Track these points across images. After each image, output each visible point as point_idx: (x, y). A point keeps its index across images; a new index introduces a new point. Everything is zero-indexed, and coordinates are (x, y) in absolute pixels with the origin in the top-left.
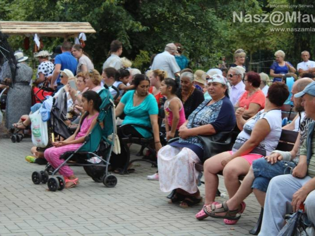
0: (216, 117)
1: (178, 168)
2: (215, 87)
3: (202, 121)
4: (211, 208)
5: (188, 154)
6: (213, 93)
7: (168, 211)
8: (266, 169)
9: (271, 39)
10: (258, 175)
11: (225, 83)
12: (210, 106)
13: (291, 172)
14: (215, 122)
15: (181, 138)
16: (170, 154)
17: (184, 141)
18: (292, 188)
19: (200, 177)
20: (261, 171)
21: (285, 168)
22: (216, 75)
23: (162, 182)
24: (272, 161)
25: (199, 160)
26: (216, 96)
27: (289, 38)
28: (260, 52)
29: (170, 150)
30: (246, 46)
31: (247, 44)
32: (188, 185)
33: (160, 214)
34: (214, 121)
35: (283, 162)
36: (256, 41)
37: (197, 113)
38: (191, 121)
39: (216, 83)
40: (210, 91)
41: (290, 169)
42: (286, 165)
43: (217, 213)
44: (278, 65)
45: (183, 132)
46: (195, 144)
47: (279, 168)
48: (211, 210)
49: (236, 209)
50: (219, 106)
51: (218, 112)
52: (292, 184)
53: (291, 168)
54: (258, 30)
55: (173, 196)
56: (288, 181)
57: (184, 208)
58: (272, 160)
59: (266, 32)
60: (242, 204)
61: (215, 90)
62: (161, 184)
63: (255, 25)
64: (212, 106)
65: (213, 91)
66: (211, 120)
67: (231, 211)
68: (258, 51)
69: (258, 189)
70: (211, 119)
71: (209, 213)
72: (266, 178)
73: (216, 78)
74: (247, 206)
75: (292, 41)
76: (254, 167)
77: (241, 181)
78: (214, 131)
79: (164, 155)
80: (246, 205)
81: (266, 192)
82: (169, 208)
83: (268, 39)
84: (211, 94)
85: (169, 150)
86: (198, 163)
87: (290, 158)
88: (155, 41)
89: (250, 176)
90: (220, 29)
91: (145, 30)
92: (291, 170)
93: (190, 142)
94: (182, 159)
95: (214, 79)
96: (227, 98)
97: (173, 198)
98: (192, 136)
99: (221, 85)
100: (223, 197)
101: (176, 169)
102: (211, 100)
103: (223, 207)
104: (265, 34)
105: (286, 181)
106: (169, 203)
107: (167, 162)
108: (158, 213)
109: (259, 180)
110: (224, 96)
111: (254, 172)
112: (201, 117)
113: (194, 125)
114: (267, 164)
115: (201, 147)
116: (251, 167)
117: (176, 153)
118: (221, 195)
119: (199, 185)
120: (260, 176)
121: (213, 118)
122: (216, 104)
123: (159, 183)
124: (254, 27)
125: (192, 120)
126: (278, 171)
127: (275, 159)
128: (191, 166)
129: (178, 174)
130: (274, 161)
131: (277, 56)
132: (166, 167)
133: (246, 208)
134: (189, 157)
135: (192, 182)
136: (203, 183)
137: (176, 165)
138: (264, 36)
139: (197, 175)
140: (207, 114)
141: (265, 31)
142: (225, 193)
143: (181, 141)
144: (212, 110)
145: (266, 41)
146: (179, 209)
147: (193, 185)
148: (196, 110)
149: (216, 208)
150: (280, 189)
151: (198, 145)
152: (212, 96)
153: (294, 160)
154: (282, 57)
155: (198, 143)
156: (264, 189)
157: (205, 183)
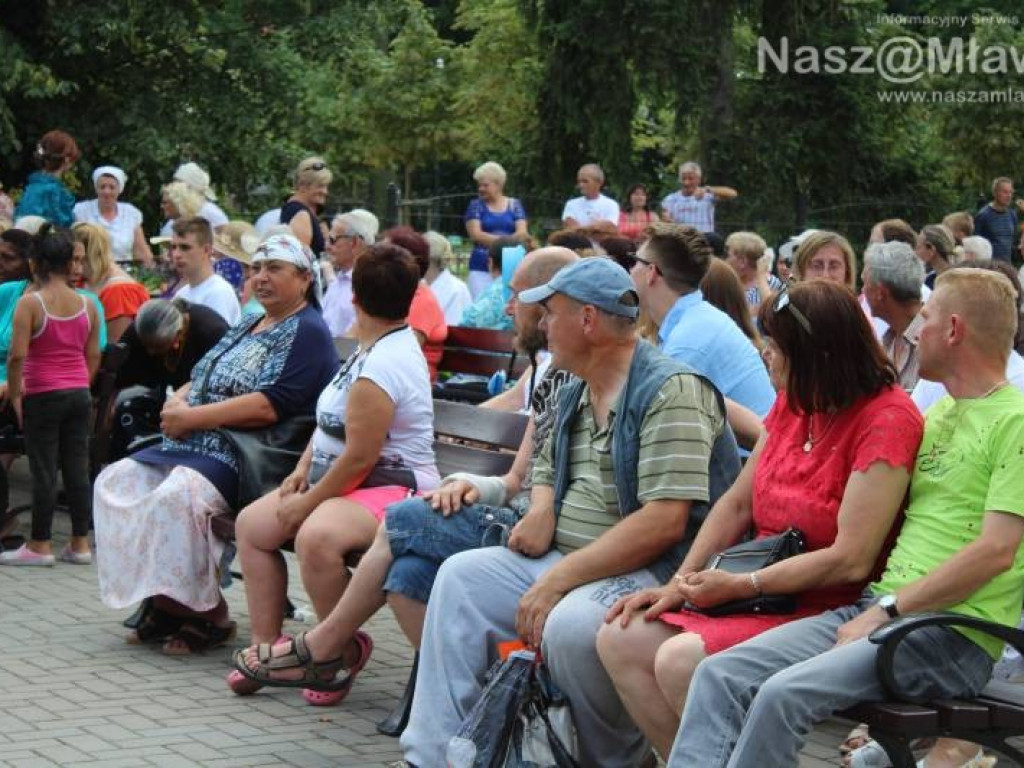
0: (277, 370)
1: (157, 532)
2: (274, 277)
3: (234, 381)
4: (258, 656)
5: (189, 486)
6: (270, 293)
7: (126, 667)
8: (429, 532)
9: (470, 127)
10: (404, 551)
11: (306, 263)
12: (259, 337)
13: (503, 541)
14: (274, 386)
15: (168, 435)
16: (133, 486)
17: (179, 447)
18: (506, 587)
19: (228, 558)
20: (414, 538)
21: (485, 528)
22: (278, 238)
23: (106, 575)
24: (446, 508)
25: (225, 504)
26: (277, 303)
27: (524, 124)
28: (437, 167)
29: (132, 474)
30: (394, 149)
31: (394, 143)
32: (189, 584)
33: (99, 678)
34: (272, 383)
35: (481, 510)
36: (423, 134)
37: (219, 357)
38: (200, 383)
39: (277, 264)
40: (259, 287)
41: (501, 529)
42: (490, 517)
43: (275, 669)
44: (485, 208)
45: (174, 418)
46: (213, 454)
47: (468, 528)
48: (257, 662)
49: (335, 657)
50: (289, 335)
51: (284, 355)
52: (503, 577)
53: (505, 526)
54: (429, 100)
55: (143, 619)
56: (494, 568)
57: (176, 657)
58: (446, 502)
59: (454, 106)
60: (360, 641)
61: (274, 286)
62: (103, 584)
63: (419, 84)
64: (265, 334)
65: (268, 287)
66: (263, 380)
67: (318, 664)
68: (430, 164)
69: (403, 592)
70: (263, 375)
71: (251, 671)
72: (427, 558)
73: (278, 247)
74: (378, 648)
75: (535, 136)
76: (390, 527)
77: (351, 569)
78: (271, 415)
79: (113, 491)
80: (375, 645)
81: (425, 601)
82: (131, 659)
83: (461, 127)
84: (264, 297)
85: (130, 475)
86: (220, 516)
87: (503, 495)
88: (97, 129)
89: (377, 552)
90: (310, 92)
91: (64, 93)
92: (503, 534)
93: (197, 450)
94: (171, 503)
95: (272, 250)
96: (314, 311)
97: (142, 626)
98: (203, 432)
99: (293, 269)
100: (302, 620)
101: (152, 535)
102: (263, 317)
103: (293, 651)
104: (451, 112)
105: (488, 567)
106: (130, 642)
107: (123, 512)
108: (93, 674)
109: (406, 565)
110: (304, 304)
111: (392, 542)
112: (231, 370)
113: (210, 395)
114: (432, 516)
115: (232, 466)
116: (383, 525)
117: (153, 484)
118: (297, 613)
119: (227, 584)
120: (410, 553)
121: (268, 372)
122: (277, 330)
123: (97, 580)
124: (416, 90)
125: (203, 379)
126: (463, 537)
127: (457, 499)
128: (197, 526)
129: (157, 550)
130: (452, 505)
131: (482, 178)
132: (119, 530)
133: (375, 654)
134: (191, 497)
135: (201, 574)
136: (239, 576)
137: (151, 521)
138: (445, 118)
139: (217, 552)
140: (251, 362)
141: (450, 102)
142: (307, 606)
143: (167, 445)
144: (264, 350)
145: (455, 133)
146: (160, 661)
147: (207, 584)
148: (217, 346)
149: (275, 654)
150: (470, 593)
151: (223, 457)
152: (265, 306)
153: (514, 503)
154: (496, 182)
155: (221, 451)
156: (422, 595)
157: (245, 577)
